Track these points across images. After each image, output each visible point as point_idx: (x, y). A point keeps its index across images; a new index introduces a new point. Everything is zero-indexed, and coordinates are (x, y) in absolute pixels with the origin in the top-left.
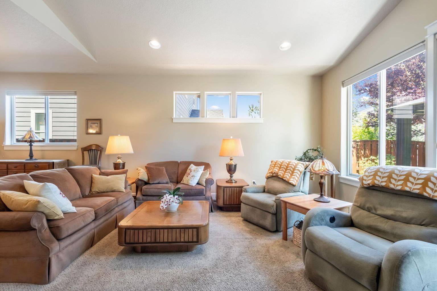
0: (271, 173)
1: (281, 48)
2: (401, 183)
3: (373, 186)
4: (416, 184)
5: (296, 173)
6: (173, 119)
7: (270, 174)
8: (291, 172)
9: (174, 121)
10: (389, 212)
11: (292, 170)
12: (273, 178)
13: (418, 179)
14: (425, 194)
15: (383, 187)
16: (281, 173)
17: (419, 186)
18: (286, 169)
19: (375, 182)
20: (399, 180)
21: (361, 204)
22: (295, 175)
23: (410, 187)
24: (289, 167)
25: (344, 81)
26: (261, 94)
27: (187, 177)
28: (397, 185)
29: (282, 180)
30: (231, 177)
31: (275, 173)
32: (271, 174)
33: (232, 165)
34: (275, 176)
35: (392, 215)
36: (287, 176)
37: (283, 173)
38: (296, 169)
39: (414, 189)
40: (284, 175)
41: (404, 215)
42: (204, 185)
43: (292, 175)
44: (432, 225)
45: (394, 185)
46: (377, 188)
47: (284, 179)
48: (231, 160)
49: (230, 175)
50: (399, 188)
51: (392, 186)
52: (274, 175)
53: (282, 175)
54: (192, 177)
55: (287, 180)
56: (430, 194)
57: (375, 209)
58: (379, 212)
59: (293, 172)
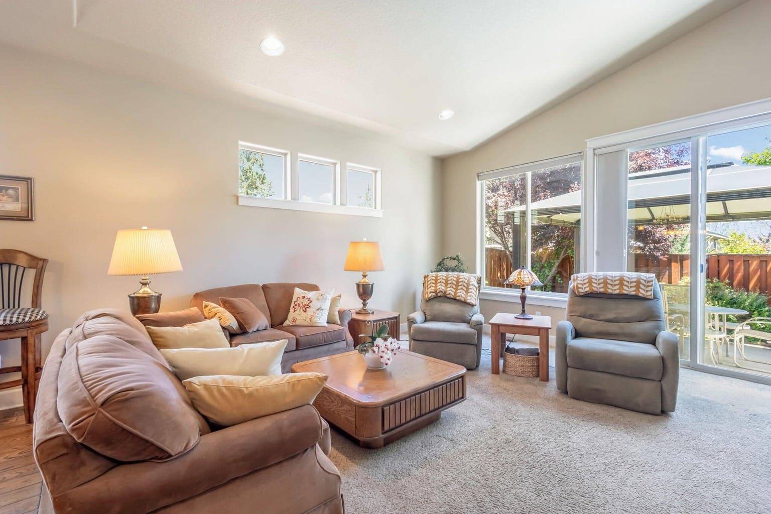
0: (433, 292)
1: (441, 116)
2: (617, 287)
3: (591, 293)
4: (631, 287)
5: (472, 289)
6: (237, 198)
7: (432, 294)
8: (465, 289)
9: (240, 203)
10: (611, 316)
11: (465, 285)
12: (437, 299)
13: (631, 282)
14: (640, 295)
15: (601, 293)
16: (451, 291)
17: (634, 289)
18: (457, 285)
19: (593, 289)
20: (615, 285)
21: (581, 313)
22: (471, 292)
23: (626, 290)
24: (460, 282)
25: (480, 173)
26: (376, 172)
27: (305, 312)
28: (615, 290)
29: (455, 300)
30: (365, 305)
31: (441, 291)
32: (434, 294)
33: (367, 285)
34: (440, 297)
35: (615, 318)
36: (461, 295)
37: (454, 290)
38: (471, 284)
39: (631, 291)
40: (456, 293)
41: (626, 316)
42: (339, 323)
43: (467, 292)
44: (650, 320)
45: (612, 289)
46: (595, 296)
47: (458, 298)
48: (365, 276)
49: (362, 301)
50: (617, 292)
51: (610, 291)
52: (439, 295)
53: (453, 293)
54: (318, 312)
55: (463, 299)
56: (644, 295)
57: (597, 315)
58: (602, 317)
59: (468, 288)
